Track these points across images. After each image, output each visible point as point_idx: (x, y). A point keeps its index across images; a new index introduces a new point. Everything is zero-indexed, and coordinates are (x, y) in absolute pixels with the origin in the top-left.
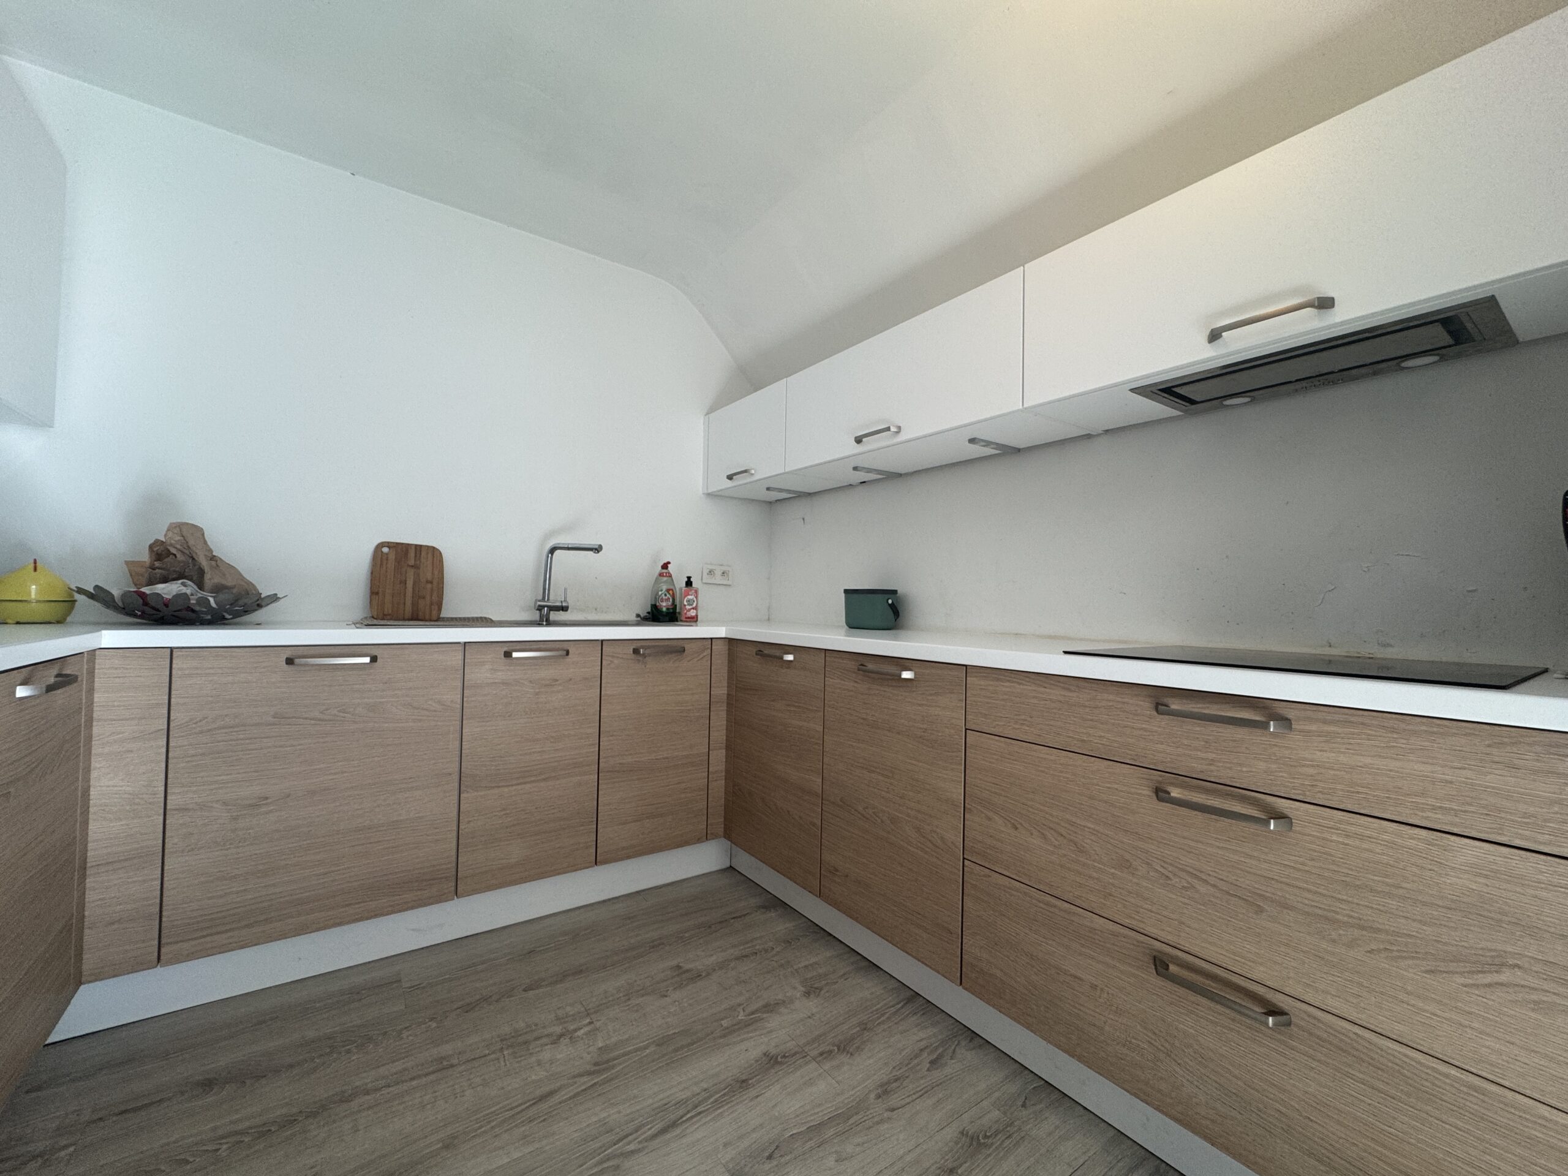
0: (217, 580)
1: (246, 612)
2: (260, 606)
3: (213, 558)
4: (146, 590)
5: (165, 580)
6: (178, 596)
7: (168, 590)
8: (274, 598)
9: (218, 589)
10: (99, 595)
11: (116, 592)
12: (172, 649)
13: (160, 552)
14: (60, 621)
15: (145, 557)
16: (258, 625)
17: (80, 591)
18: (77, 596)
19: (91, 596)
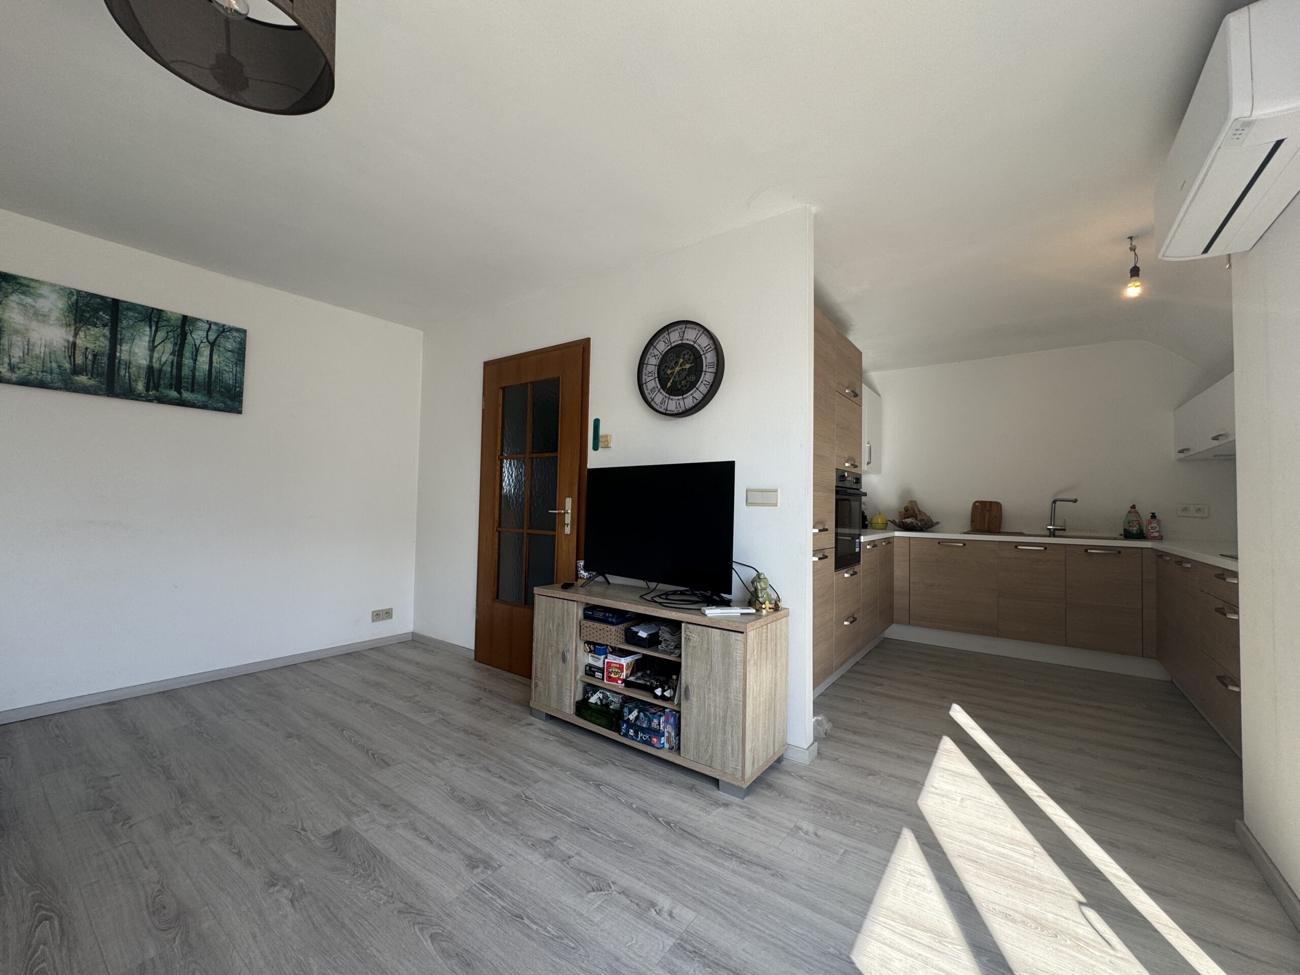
0: (921, 518)
1: (929, 528)
2: (933, 526)
3: (920, 511)
4: (904, 520)
5: (908, 518)
6: (912, 523)
7: (909, 520)
8: (938, 523)
9: (921, 520)
10: (893, 522)
11: (897, 521)
12: (910, 537)
13: (906, 509)
14: (885, 529)
15: (903, 510)
16: (932, 532)
17: (889, 521)
18: (888, 522)
19: (891, 522)
